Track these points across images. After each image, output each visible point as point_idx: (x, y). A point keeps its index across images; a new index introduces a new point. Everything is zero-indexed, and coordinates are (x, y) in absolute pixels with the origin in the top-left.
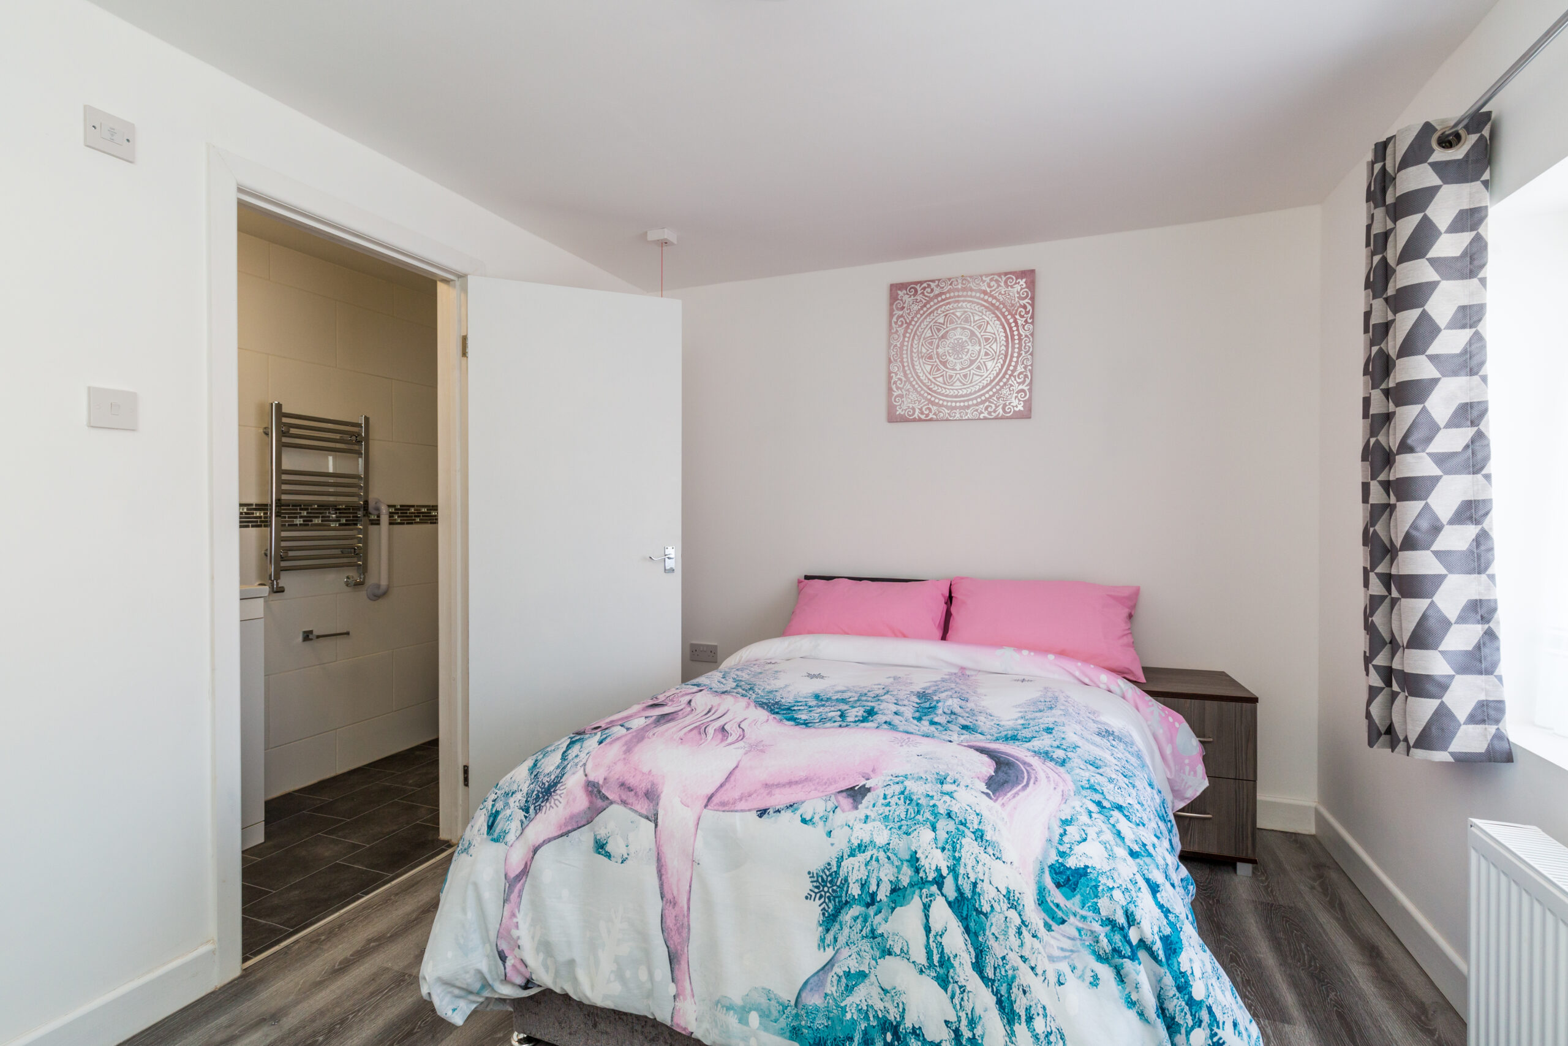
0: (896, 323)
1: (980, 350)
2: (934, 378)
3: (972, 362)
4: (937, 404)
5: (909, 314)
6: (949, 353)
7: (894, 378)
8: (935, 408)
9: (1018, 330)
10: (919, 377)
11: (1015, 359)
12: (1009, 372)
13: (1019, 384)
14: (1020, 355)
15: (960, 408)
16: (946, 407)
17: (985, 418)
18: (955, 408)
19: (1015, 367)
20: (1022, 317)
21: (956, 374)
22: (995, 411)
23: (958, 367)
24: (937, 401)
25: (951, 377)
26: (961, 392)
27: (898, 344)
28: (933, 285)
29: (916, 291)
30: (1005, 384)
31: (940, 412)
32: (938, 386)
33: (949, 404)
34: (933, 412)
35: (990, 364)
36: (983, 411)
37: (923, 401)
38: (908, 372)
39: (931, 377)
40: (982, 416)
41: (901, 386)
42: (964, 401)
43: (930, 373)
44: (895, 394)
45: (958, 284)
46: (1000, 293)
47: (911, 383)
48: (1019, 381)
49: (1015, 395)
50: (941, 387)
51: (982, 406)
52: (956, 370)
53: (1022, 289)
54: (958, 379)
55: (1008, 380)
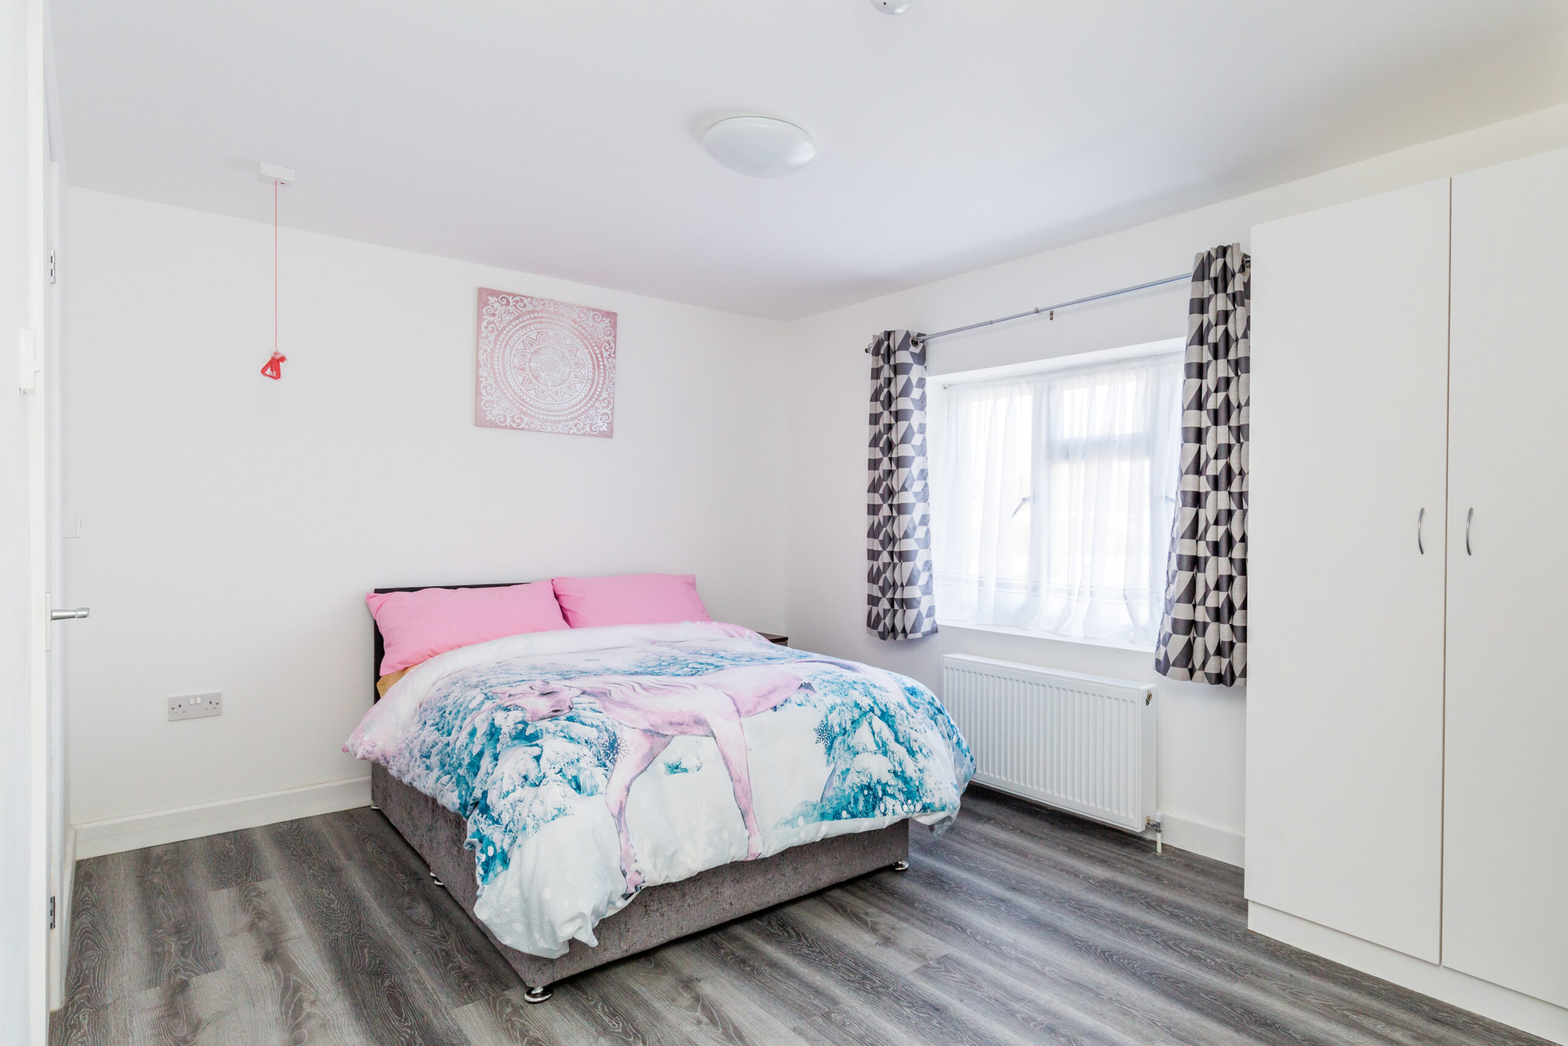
0: (486, 328)
1: (570, 372)
2: (527, 390)
3: (563, 382)
4: (529, 415)
5: (500, 322)
6: (541, 369)
7: (484, 382)
8: (527, 418)
9: (603, 361)
10: (510, 386)
11: (600, 386)
12: (596, 396)
13: (604, 407)
14: (604, 383)
15: (552, 422)
16: (539, 419)
17: (574, 434)
18: (547, 421)
19: (601, 393)
20: (607, 351)
21: (548, 390)
22: (583, 429)
23: (550, 384)
24: (529, 412)
25: (543, 391)
26: (552, 407)
27: (489, 350)
28: (526, 301)
29: (508, 302)
30: (592, 406)
31: (532, 423)
32: (530, 398)
33: (541, 416)
34: (525, 422)
35: (578, 386)
36: (573, 427)
37: (514, 410)
38: (499, 379)
39: (523, 388)
40: (571, 431)
41: (492, 392)
42: (555, 416)
43: (522, 384)
44: (485, 399)
45: (550, 307)
46: (588, 326)
47: (502, 391)
48: (603, 405)
49: (600, 417)
50: (533, 399)
51: (571, 423)
52: (547, 386)
53: (606, 327)
54: (550, 394)
55: (595, 403)
